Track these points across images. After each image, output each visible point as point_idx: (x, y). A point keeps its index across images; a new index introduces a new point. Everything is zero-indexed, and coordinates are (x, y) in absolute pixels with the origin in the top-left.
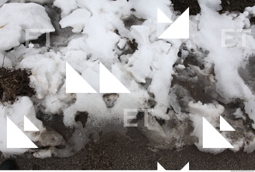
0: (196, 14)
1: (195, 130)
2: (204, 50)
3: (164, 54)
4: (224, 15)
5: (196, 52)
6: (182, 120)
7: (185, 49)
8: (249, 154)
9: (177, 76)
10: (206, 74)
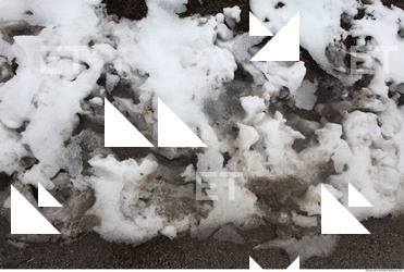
0: (140, 19)
1: (97, 204)
2: (143, 73)
3: (65, 81)
4: (188, 19)
5: (130, 77)
6: (81, 188)
7: (114, 72)
8: (203, 241)
9: (91, 116)
10: (140, 111)
